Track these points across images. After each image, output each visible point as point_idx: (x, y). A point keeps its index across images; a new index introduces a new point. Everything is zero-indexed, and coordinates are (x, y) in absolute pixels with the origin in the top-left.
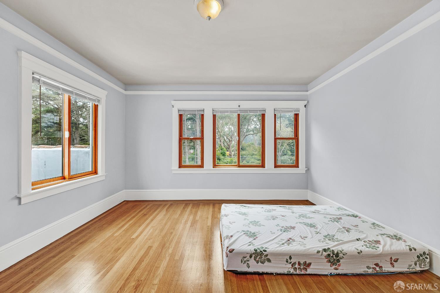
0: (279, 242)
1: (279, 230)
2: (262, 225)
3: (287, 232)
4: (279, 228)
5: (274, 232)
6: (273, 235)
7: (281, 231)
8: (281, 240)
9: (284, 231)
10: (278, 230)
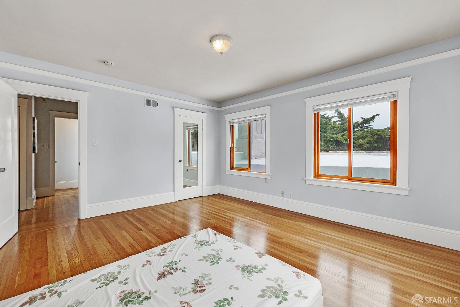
0: (173, 247)
1: (178, 261)
2: (203, 260)
3: (168, 263)
4: (179, 266)
5: (183, 256)
6: (183, 252)
7: (175, 262)
8: (172, 250)
9: (172, 262)
10: (180, 261)
